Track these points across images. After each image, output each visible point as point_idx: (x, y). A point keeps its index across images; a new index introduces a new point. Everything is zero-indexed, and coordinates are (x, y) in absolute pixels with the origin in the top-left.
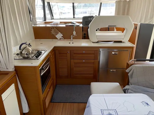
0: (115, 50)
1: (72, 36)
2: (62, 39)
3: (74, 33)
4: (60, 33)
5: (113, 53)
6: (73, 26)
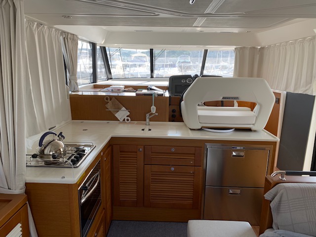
0: (238, 148)
1: (148, 115)
2: (128, 120)
3: (153, 109)
4: (124, 108)
5: (234, 154)
6: (151, 95)
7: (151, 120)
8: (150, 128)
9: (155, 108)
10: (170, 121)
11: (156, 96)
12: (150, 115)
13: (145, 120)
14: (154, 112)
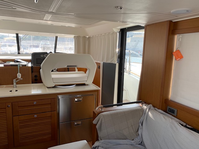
0: (78, 96)
1: (14, 80)
5: (76, 100)
7: (17, 83)
8: (17, 90)
9: (20, 74)
10: (33, 83)
11: (21, 66)
12: (16, 80)
13: (13, 84)
14: (20, 78)
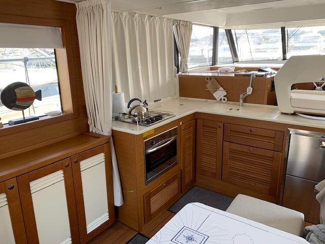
1: (241, 96)
2: (224, 100)
3: (249, 90)
4: (221, 88)
5: (324, 144)
6: (249, 75)
9: (252, 89)
14: (250, 94)
